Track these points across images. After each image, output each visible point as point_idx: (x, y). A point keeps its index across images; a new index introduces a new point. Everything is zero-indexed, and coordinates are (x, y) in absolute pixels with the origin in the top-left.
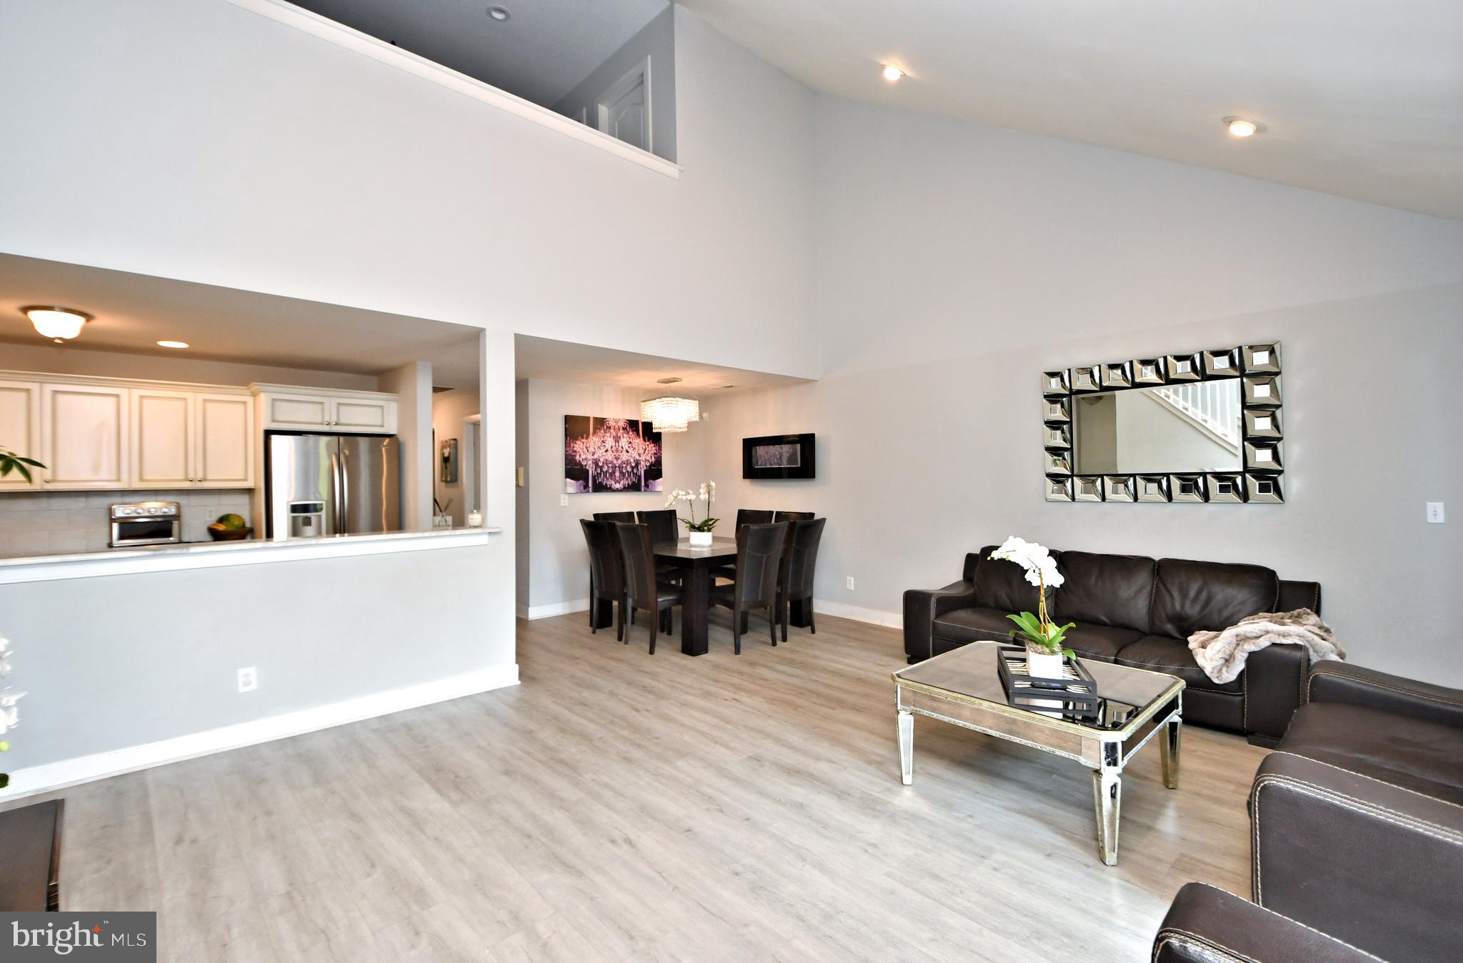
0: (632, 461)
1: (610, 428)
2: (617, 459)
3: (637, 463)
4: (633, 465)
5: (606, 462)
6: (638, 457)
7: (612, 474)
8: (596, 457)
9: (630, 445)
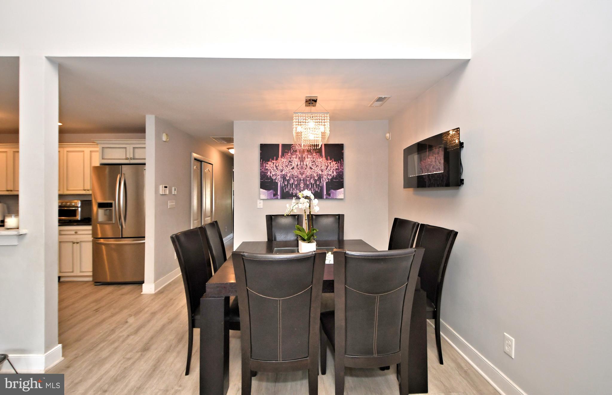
0: (315, 175)
1: (296, 151)
2: (302, 174)
3: (320, 177)
4: (316, 178)
5: (292, 177)
6: (320, 173)
7: (298, 186)
8: (283, 173)
9: (313, 163)
